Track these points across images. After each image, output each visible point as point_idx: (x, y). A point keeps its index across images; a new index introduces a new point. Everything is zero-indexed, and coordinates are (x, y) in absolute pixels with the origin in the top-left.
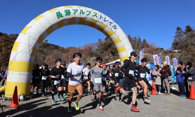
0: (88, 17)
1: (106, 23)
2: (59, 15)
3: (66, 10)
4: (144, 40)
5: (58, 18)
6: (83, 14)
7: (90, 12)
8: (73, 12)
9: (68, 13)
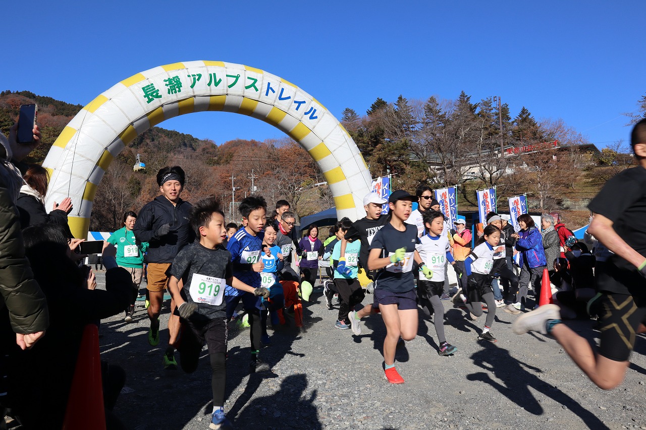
0: (231, 91)
1: (284, 105)
2: (150, 93)
3: (169, 80)
4: (524, 111)
5: (150, 101)
6: (216, 84)
7: (237, 77)
8: (189, 81)
9: (174, 85)
